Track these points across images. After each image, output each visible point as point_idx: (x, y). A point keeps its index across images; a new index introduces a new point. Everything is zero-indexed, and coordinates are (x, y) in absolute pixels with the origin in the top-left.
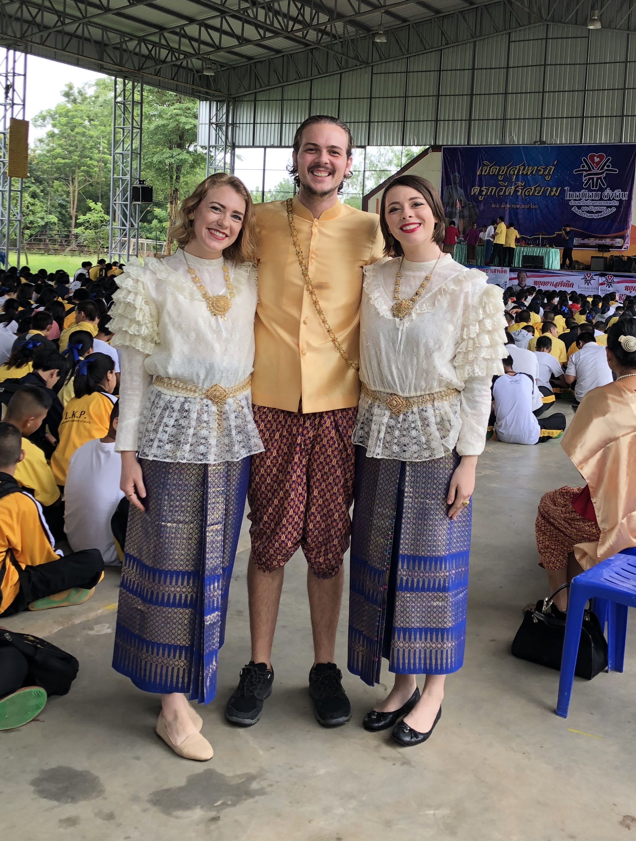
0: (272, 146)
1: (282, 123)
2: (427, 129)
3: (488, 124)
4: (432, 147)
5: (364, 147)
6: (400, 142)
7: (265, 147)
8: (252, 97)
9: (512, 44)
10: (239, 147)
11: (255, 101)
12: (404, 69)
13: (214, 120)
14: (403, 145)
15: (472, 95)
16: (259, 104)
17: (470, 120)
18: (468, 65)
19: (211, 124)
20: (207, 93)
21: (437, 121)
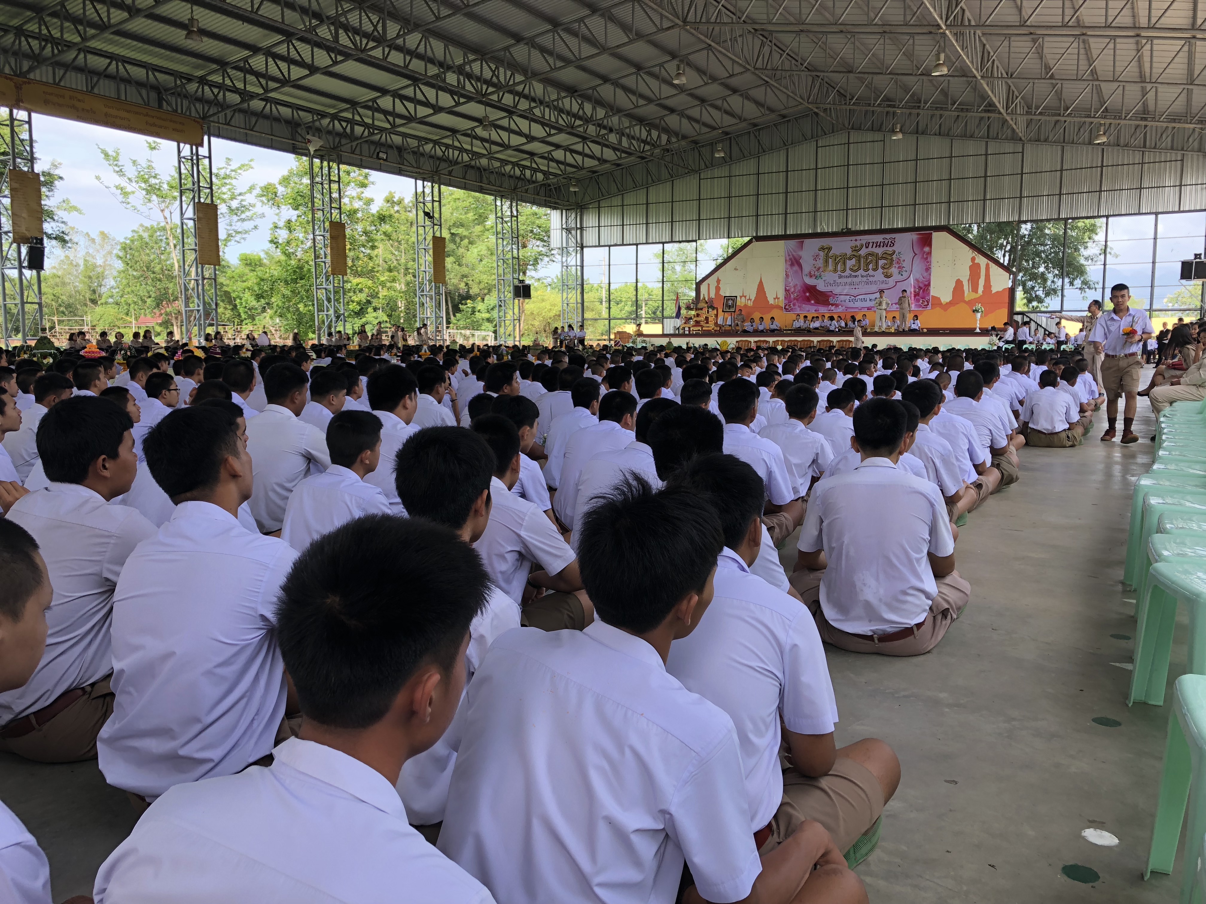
0: (616, 245)
1: (623, 225)
2: (748, 224)
3: (801, 217)
4: (754, 237)
5: (696, 241)
6: (726, 235)
7: (609, 246)
8: (596, 205)
9: (820, 149)
10: (586, 247)
11: (599, 207)
12: (727, 174)
13: (564, 226)
14: (729, 238)
15: (787, 193)
16: (602, 210)
17: (786, 214)
18: (783, 168)
19: (563, 229)
20: (555, 203)
21: (757, 216)
